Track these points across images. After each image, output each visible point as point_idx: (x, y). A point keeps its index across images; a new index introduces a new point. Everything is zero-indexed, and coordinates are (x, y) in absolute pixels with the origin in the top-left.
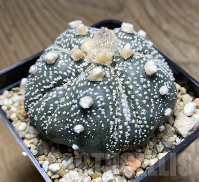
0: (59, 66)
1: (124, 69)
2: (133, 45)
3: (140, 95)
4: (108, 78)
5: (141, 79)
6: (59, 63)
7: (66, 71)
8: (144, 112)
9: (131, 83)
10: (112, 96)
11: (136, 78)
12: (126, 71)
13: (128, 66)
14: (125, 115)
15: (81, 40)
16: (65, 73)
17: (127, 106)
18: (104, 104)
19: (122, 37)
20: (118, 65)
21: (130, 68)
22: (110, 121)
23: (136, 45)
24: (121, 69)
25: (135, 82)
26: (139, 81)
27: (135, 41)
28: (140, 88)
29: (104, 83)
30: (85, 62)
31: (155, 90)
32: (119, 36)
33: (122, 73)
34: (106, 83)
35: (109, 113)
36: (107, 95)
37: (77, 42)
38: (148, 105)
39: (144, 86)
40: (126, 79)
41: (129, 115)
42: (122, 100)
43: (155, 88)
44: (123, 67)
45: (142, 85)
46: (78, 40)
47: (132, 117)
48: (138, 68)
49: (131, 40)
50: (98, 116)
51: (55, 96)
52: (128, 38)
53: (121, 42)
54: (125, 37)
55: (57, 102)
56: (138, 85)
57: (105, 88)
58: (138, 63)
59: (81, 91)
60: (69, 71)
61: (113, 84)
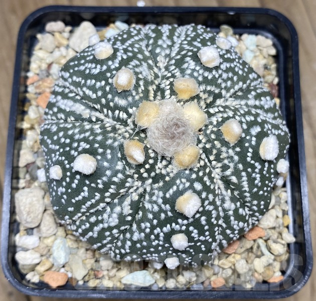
0: (188, 59)
1: (117, 135)
2: (156, 192)
3: (70, 132)
4: (114, 97)
5: (86, 144)
6: (192, 61)
7: (175, 64)
8: (54, 128)
9: (92, 130)
10: (90, 88)
11: (91, 138)
12: (112, 135)
13: (115, 140)
14: (66, 101)
15: (217, 121)
16: (173, 62)
17: (73, 109)
18: (87, 71)
19: (178, 182)
20: (129, 132)
21: (110, 142)
22: (70, 73)
23: (154, 198)
24: (120, 132)
25: (87, 134)
26: (85, 140)
27: (160, 201)
28: (77, 137)
30: (169, 97)
31: (63, 158)
32: (184, 180)
34: (108, 88)
35: (76, 76)
36: (94, 81)
37: (220, 115)
38: (55, 138)
39: (75, 145)
40: (103, 127)
41: (63, 107)
43: (65, 160)
44: (120, 135)
45: (79, 141)
47: (61, 110)
48: (100, 150)
49: (165, 194)
50: (83, 61)
51: (160, 42)
52: (171, 191)
53: (172, 175)
54: (175, 188)
55: (151, 41)
56: (82, 136)
57: (103, 83)
58: (109, 157)
59: (125, 57)
60: (173, 67)
61: (103, 101)
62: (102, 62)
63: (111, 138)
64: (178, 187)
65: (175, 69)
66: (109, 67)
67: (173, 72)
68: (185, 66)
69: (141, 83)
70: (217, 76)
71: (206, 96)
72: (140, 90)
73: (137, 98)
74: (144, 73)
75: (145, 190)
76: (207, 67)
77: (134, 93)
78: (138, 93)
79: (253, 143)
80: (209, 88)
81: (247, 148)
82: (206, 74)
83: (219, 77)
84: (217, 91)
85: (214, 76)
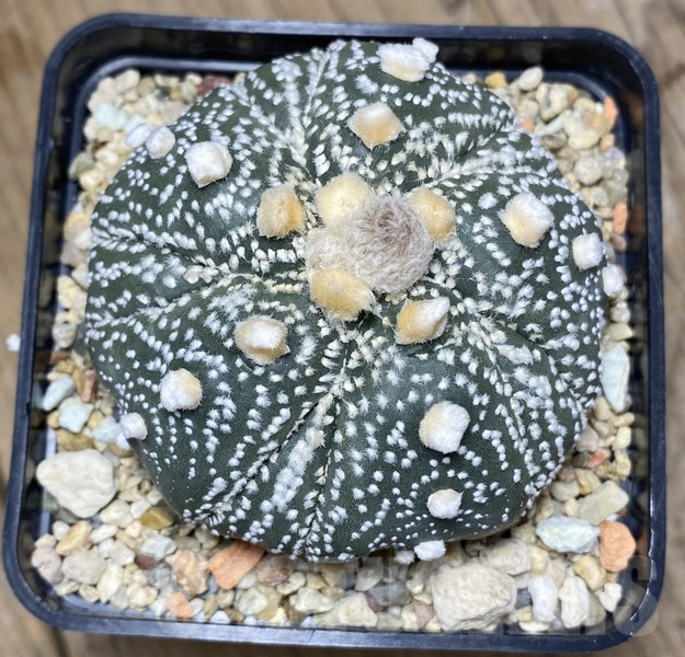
0: (209, 208)
1: (377, 363)
2: (495, 287)
3: (359, 470)
4: (295, 365)
5: (394, 432)
6: (215, 201)
7: (218, 240)
8: (339, 513)
9: (359, 420)
10: (265, 423)
11: (380, 419)
12: (375, 375)
13: (389, 365)
14: (278, 487)
15: (349, 155)
16: (210, 243)
17: (301, 468)
18: (226, 428)
19: (479, 240)
20: (371, 338)
21: (392, 377)
22: (216, 476)
23: (507, 293)
24: (368, 357)
25: (370, 428)
26: (383, 433)
27: (515, 280)
28: (372, 453)
29: (266, 375)
30: (291, 251)
31: (415, 486)
32: (477, 227)
33: (364, 369)
34: (276, 378)
35: (229, 458)
36: (253, 412)
37: (336, 150)
38: (363, 508)
39: (390, 456)
40: (354, 396)
41: (291, 494)
42: (301, 445)
43: (419, 481)
44: (377, 356)
45: (383, 447)
46: (341, 146)
47: (296, 503)
48: (413, 396)
49: (502, 269)
50: (194, 444)
51: (150, 278)
52: (498, 255)
53: (463, 254)
54: (491, 246)
55: (143, 299)
56: (372, 441)
57: (260, 389)
58: (427, 377)
59: (197, 344)
60: (225, 243)
61: (299, 390)
62: (209, 393)
63: (383, 376)
64: (490, 240)
65: (229, 238)
66: (223, 377)
67: (236, 243)
68: (225, 214)
69: (265, 305)
70: (248, 153)
71: (289, 177)
72: (283, 308)
73: (299, 315)
74: (241, 301)
75: (487, 314)
76: (231, 170)
77: (289, 320)
78: (290, 313)
79: (394, 90)
80: (274, 170)
81: (404, 102)
82: (245, 172)
83: (250, 150)
84: (279, 157)
85: (249, 157)
